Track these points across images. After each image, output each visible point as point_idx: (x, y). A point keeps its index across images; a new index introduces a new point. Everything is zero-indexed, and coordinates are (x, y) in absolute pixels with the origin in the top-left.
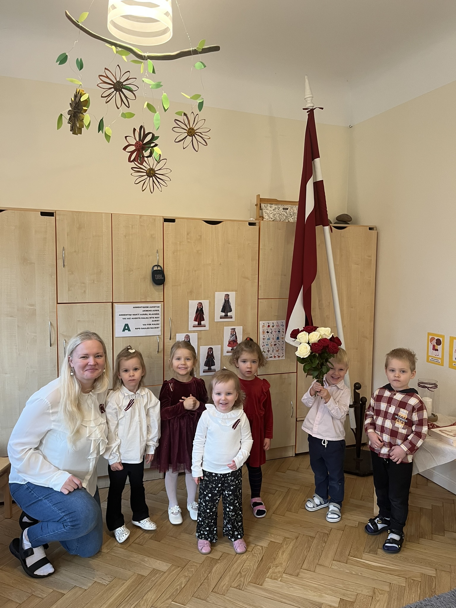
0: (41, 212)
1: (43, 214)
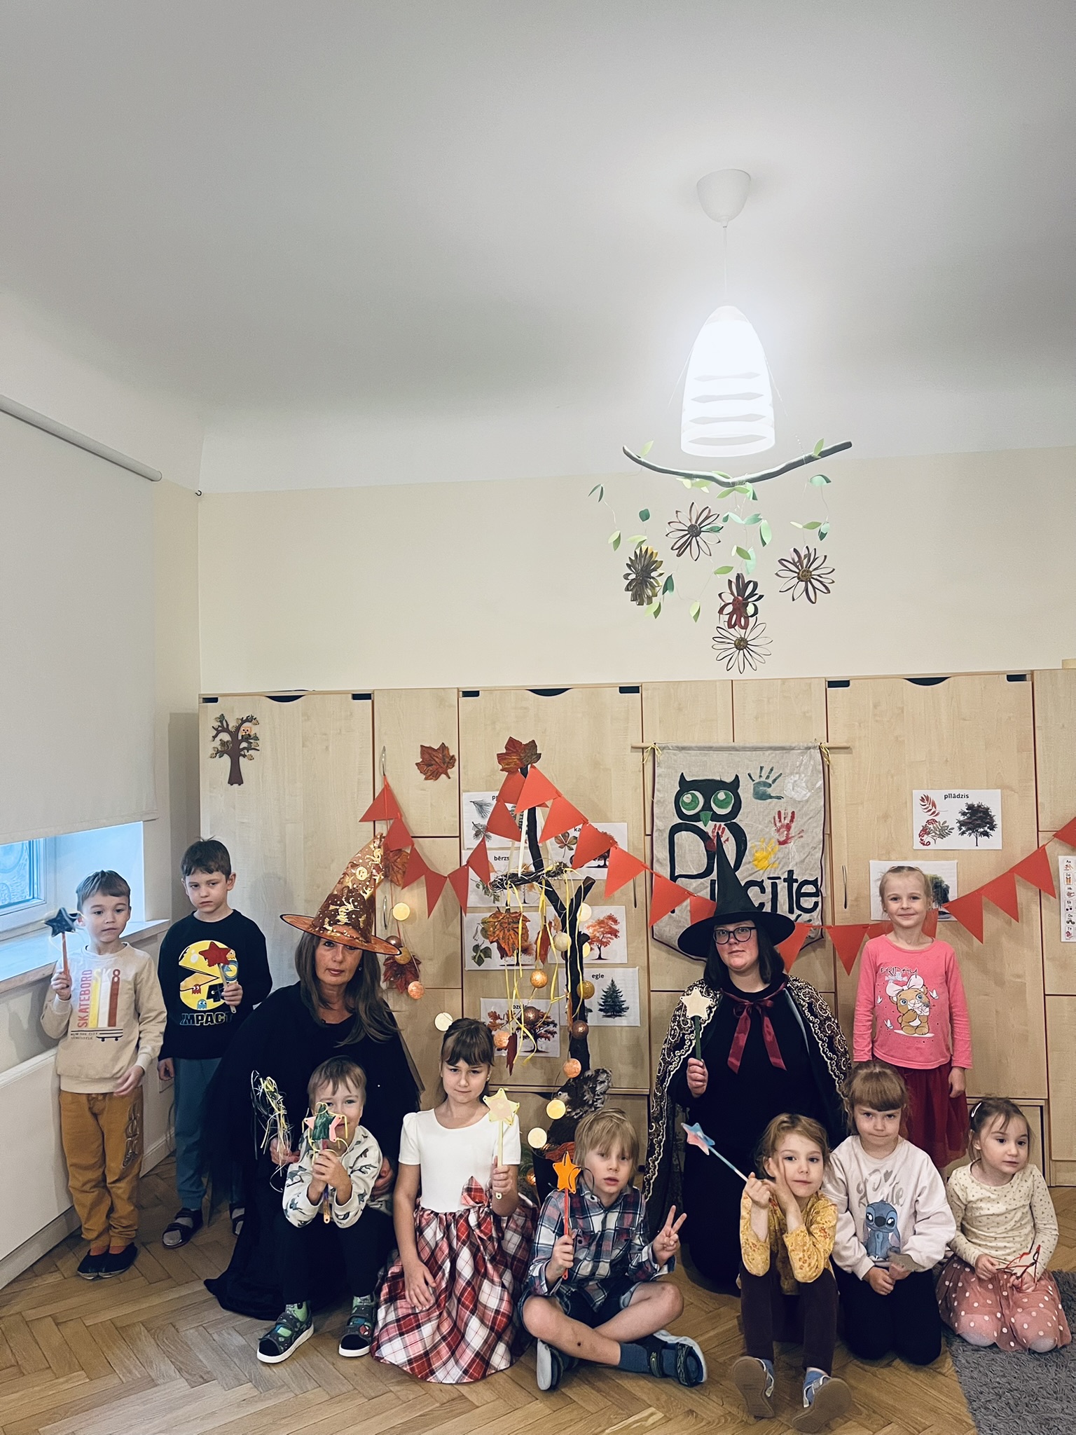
0: (620, 688)
1: (623, 690)
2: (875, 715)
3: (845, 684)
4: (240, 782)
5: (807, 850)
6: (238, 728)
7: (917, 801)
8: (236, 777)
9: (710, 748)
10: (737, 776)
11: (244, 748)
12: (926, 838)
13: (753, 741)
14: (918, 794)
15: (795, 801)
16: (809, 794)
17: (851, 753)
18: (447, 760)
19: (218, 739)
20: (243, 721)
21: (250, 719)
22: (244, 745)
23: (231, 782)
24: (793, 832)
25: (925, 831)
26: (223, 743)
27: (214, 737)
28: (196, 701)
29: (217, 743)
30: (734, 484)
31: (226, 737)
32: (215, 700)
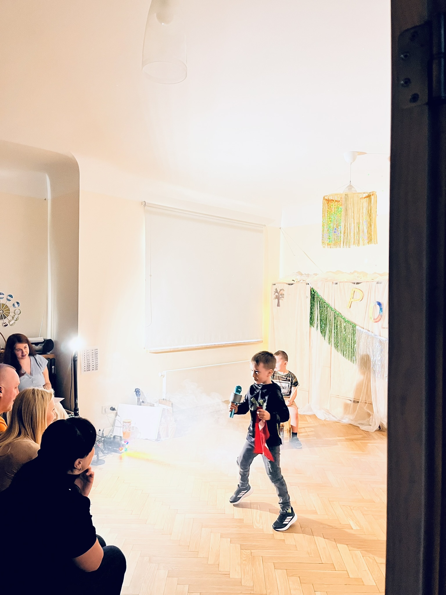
4: (280, 306)
6: (280, 292)
8: (278, 305)
11: (281, 297)
19: (275, 295)
20: (281, 290)
21: (283, 290)
22: (281, 296)
26: (276, 296)
27: (274, 294)
28: (272, 284)
29: (275, 296)
31: (277, 294)
32: (275, 285)
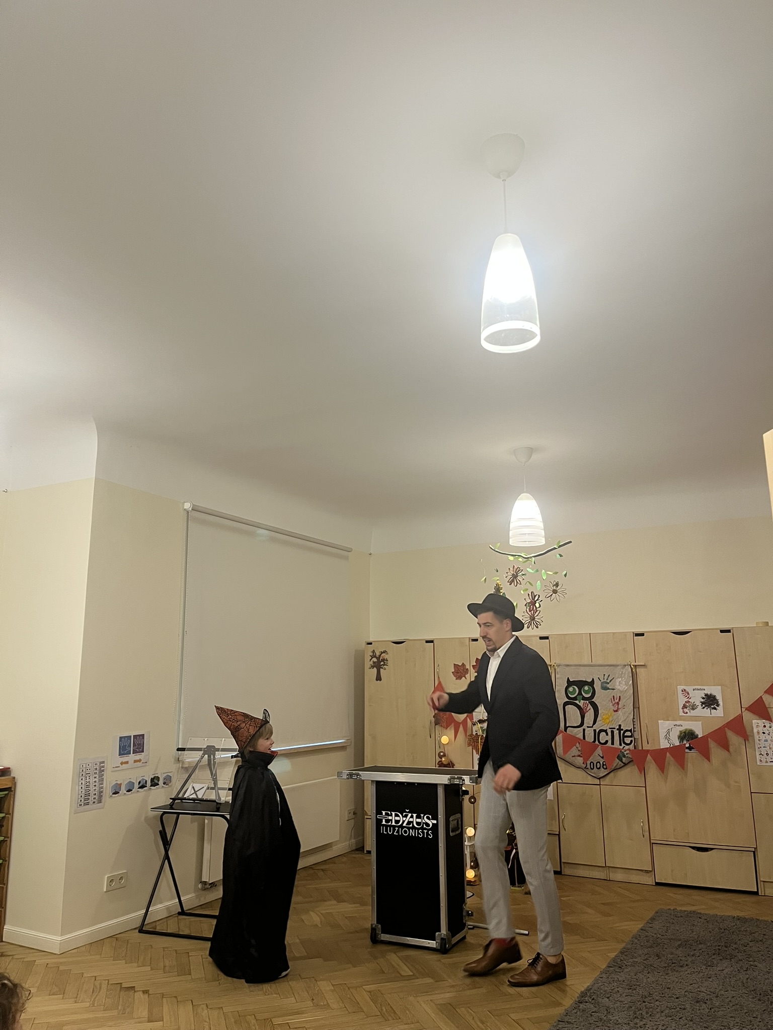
0: (540, 637)
1: (541, 638)
2: (657, 650)
3: (642, 635)
4: (381, 680)
5: (627, 715)
6: (380, 656)
7: (680, 692)
8: (379, 678)
9: (580, 665)
10: (593, 679)
11: (382, 665)
12: (686, 710)
13: (600, 662)
14: (680, 688)
15: (620, 690)
16: (626, 688)
17: (646, 668)
18: (465, 671)
19: (372, 660)
20: (382, 653)
21: (385, 652)
22: (382, 663)
23: (377, 680)
24: (620, 706)
25: (685, 707)
26: (374, 662)
28: (364, 644)
29: (372, 663)
30: (528, 558)
31: (375, 660)
32: (371, 644)
